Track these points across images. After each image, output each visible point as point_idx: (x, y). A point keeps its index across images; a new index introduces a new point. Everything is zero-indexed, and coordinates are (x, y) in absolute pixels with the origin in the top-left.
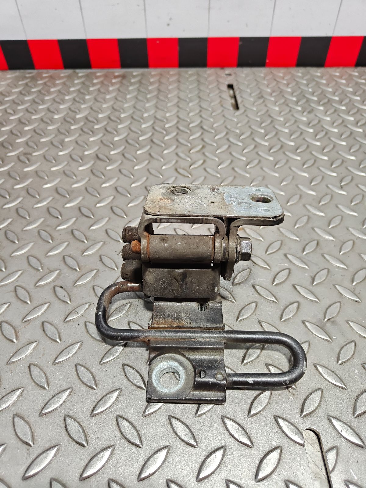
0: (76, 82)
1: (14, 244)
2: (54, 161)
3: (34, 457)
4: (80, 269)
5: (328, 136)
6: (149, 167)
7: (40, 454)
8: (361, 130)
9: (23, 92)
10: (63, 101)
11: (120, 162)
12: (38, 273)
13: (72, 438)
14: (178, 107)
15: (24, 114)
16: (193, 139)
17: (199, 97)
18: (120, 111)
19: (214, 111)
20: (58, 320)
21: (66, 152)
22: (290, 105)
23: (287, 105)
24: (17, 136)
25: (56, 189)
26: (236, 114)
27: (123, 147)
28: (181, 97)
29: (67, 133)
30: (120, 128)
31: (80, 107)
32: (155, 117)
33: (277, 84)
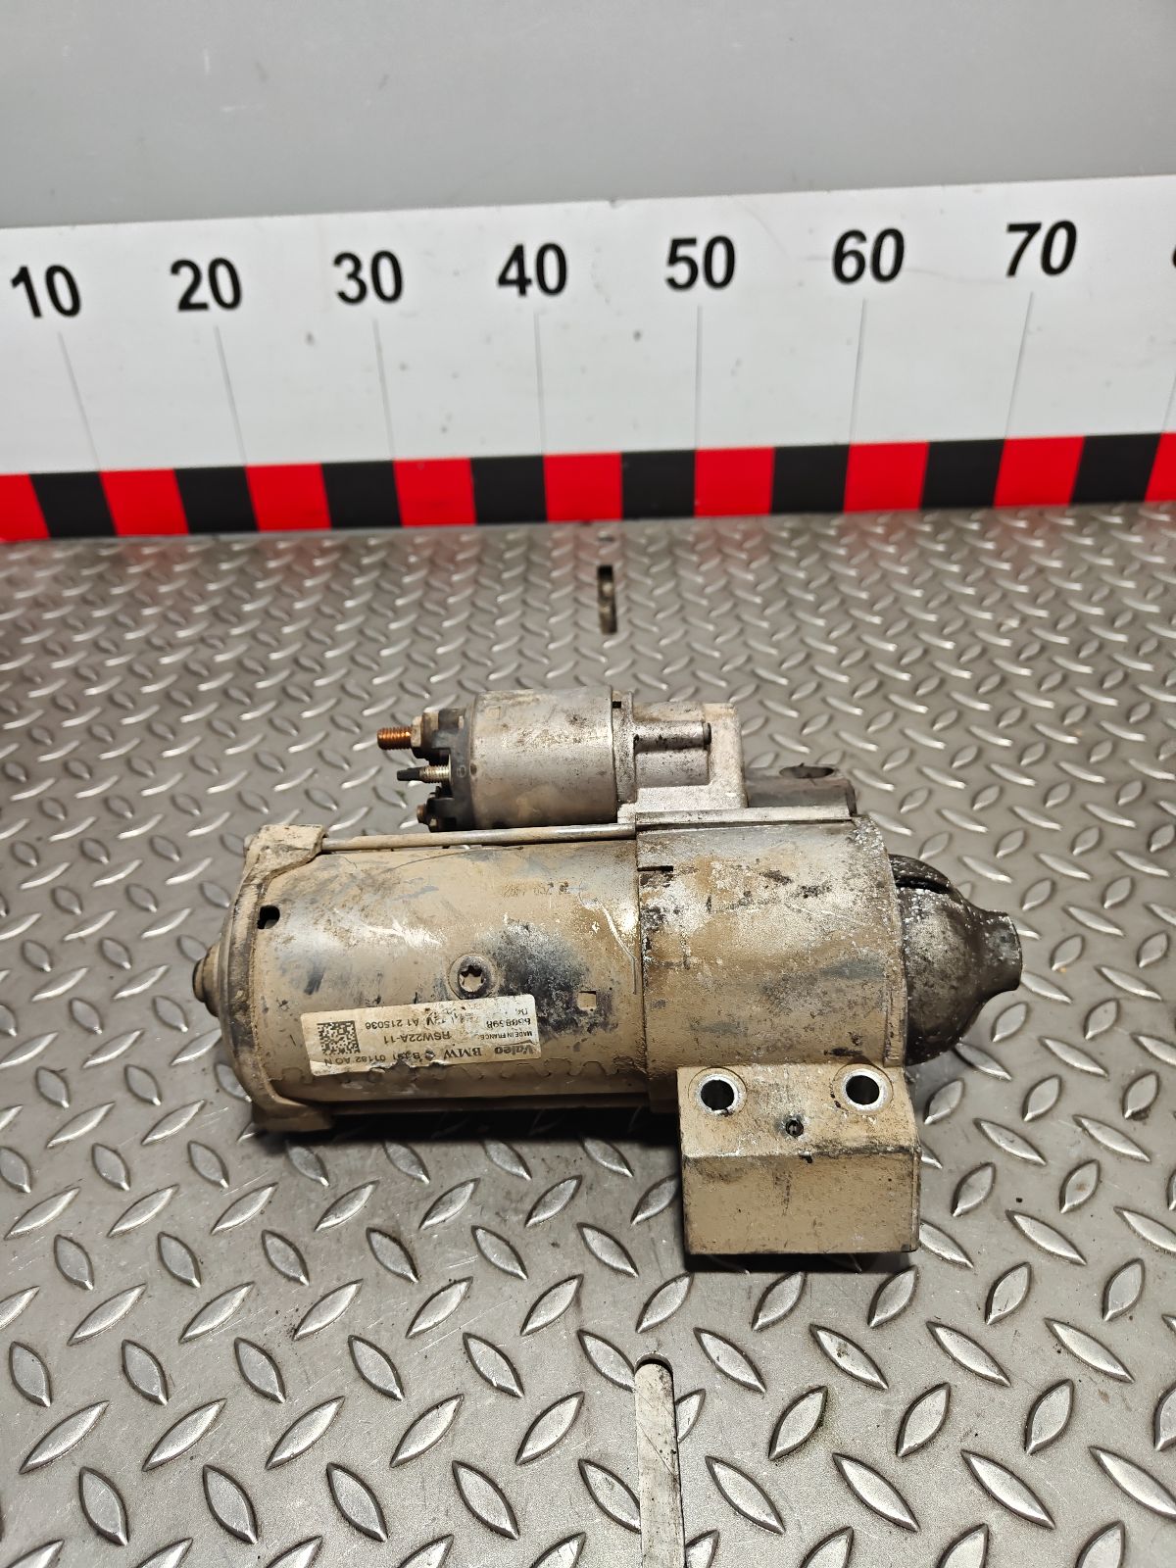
0: (225, 566)
1: (39, 974)
2: (151, 773)
3: (49, 1427)
4: (187, 1025)
5: (820, 695)
6: (380, 780)
7: (64, 1421)
8: (905, 677)
9: (90, 597)
10: (188, 619)
11: (310, 771)
12: (93, 1037)
13: (135, 1387)
14: (469, 629)
15: (89, 655)
17: (524, 603)
18: (323, 643)
19: (553, 639)
20: (127, 1143)
21: (183, 749)
22: (746, 617)
23: (738, 618)
24: (67, 710)
25: (150, 841)
26: (607, 645)
27: (321, 735)
28: (480, 603)
29: (188, 703)
30: (321, 687)
31: (228, 635)
32: (408, 656)
33: (723, 561)
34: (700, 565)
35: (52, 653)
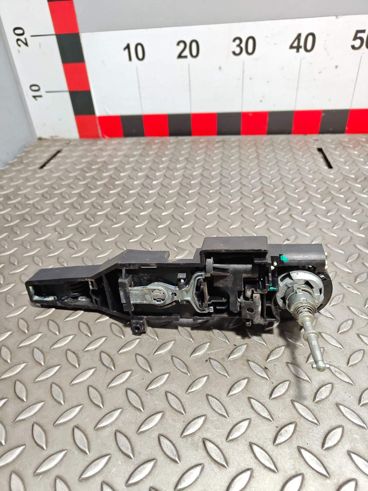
0: (185, 146)
2: (185, 208)
3: (231, 426)
6: (266, 213)
7: (236, 424)
9: (143, 154)
10: (179, 161)
11: (240, 209)
13: (259, 414)
14: (278, 166)
15: (149, 171)
16: (298, 192)
17: (294, 158)
18: (228, 169)
21: (193, 201)
24: (148, 188)
25: (193, 228)
26: (332, 172)
27: (239, 198)
28: (279, 158)
29: (189, 187)
30: (233, 183)
31: (194, 167)
32: (260, 174)
33: (362, 147)
34: (355, 148)
35: (137, 171)
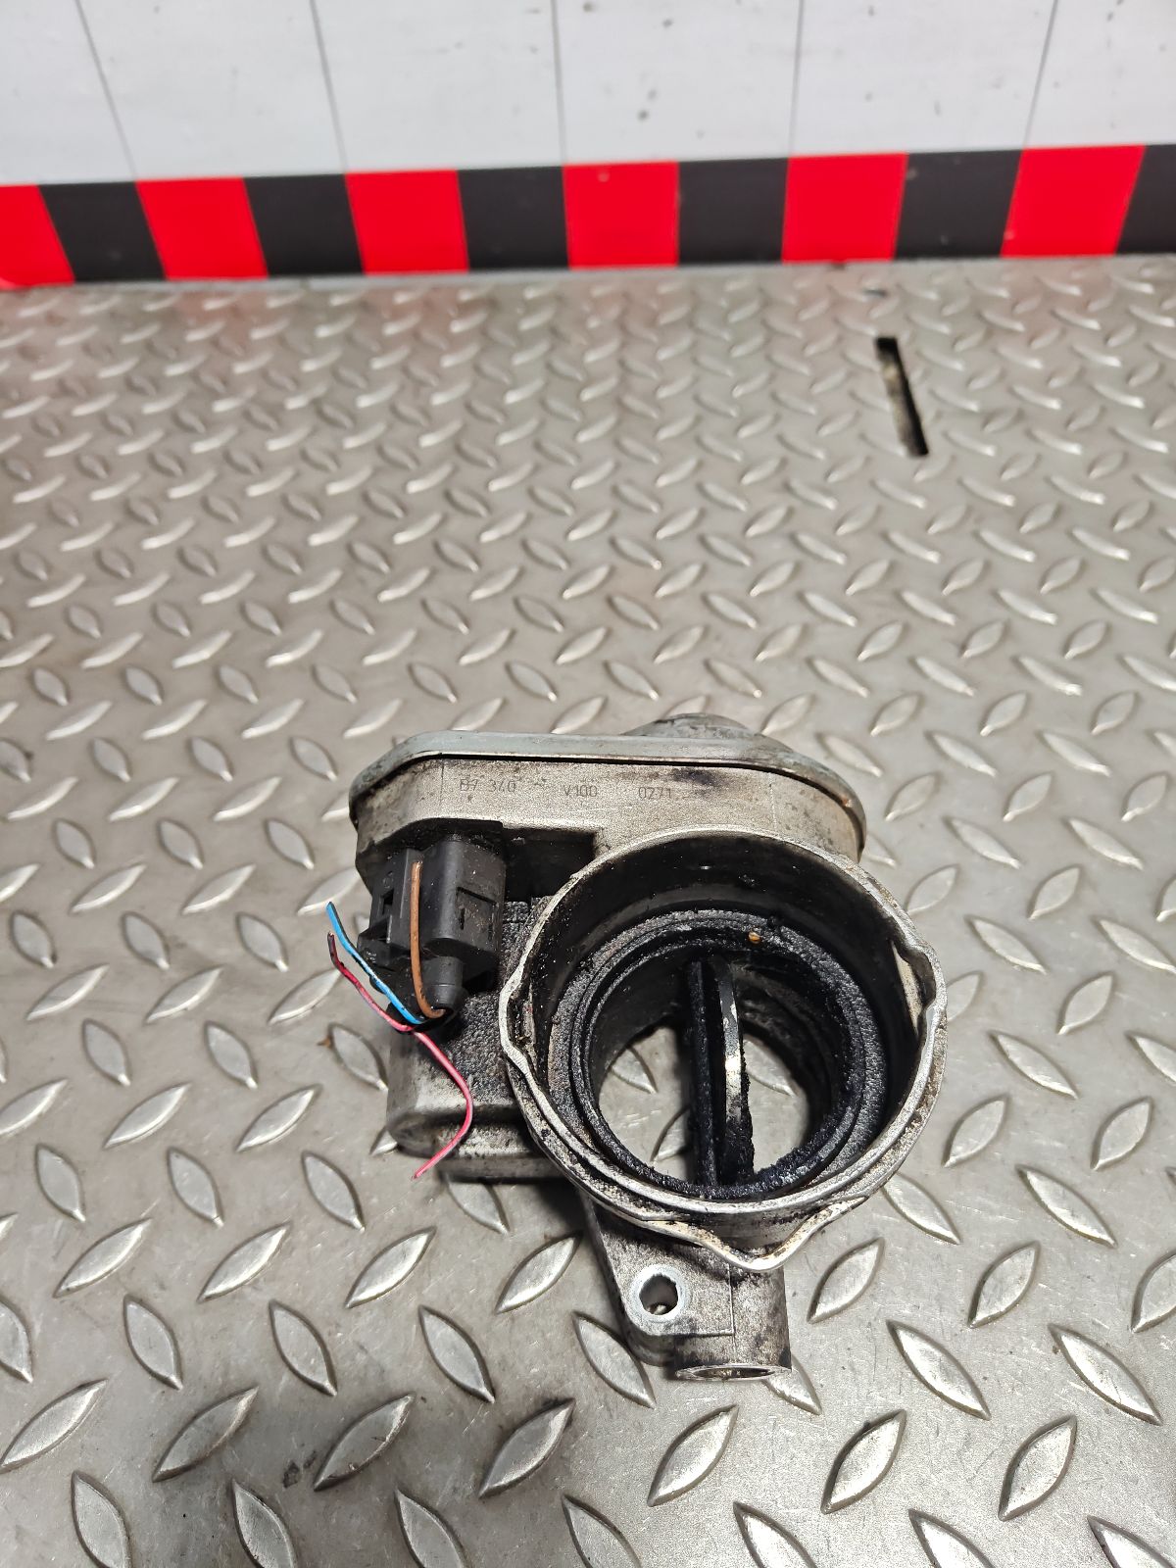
0: (323, 332)
1: (113, 1088)
2: (253, 698)
9: (138, 381)
10: (280, 421)
11: (497, 703)
12: (209, 1235)
14: (698, 441)
15: (145, 476)
16: (763, 595)
17: (774, 397)
18: (483, 465)
19: (834, 463)
21: (297, 653)
22: (1123, 431)
23: (1113, 432)
24: (118, 576)
25: (265, 822)
26: (921, 476)
27: (504, 635)
28: (706, 398)
29: (296, 569)
30: (490, 543)
31: (341, 447)
32: (615, 491)
33: (1063, 333)
34: (1031, 340)
35: (90, 474)
